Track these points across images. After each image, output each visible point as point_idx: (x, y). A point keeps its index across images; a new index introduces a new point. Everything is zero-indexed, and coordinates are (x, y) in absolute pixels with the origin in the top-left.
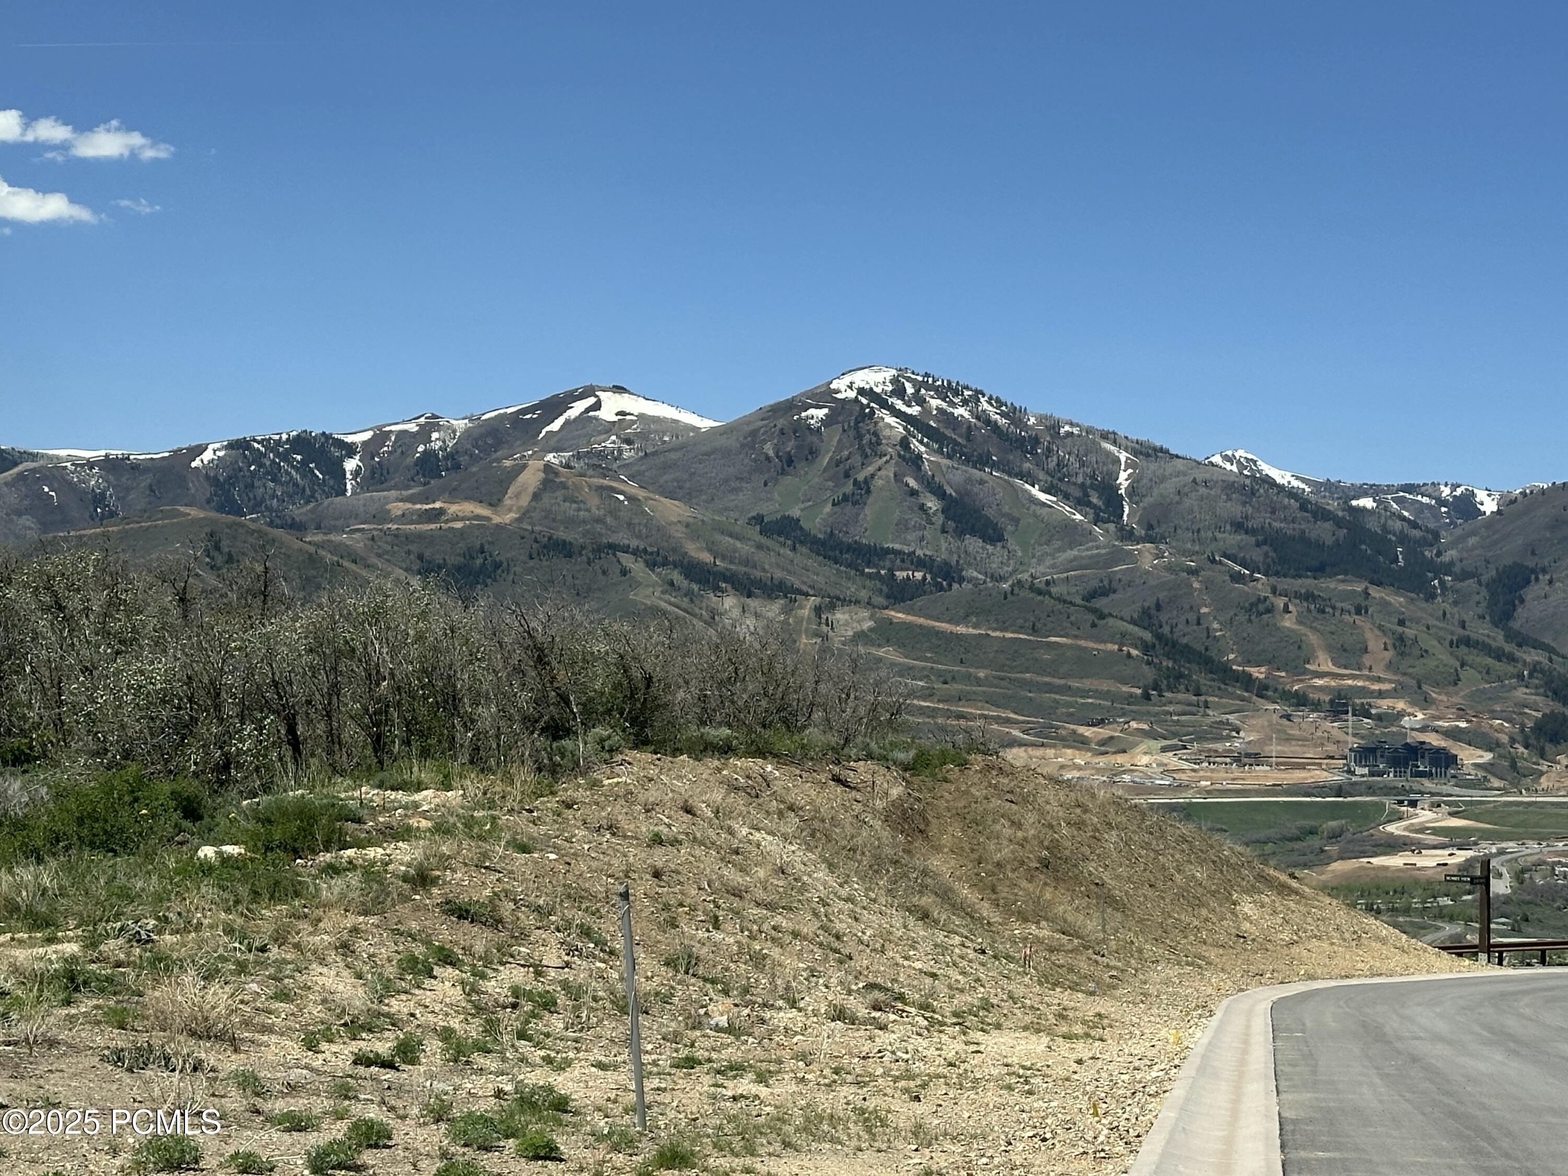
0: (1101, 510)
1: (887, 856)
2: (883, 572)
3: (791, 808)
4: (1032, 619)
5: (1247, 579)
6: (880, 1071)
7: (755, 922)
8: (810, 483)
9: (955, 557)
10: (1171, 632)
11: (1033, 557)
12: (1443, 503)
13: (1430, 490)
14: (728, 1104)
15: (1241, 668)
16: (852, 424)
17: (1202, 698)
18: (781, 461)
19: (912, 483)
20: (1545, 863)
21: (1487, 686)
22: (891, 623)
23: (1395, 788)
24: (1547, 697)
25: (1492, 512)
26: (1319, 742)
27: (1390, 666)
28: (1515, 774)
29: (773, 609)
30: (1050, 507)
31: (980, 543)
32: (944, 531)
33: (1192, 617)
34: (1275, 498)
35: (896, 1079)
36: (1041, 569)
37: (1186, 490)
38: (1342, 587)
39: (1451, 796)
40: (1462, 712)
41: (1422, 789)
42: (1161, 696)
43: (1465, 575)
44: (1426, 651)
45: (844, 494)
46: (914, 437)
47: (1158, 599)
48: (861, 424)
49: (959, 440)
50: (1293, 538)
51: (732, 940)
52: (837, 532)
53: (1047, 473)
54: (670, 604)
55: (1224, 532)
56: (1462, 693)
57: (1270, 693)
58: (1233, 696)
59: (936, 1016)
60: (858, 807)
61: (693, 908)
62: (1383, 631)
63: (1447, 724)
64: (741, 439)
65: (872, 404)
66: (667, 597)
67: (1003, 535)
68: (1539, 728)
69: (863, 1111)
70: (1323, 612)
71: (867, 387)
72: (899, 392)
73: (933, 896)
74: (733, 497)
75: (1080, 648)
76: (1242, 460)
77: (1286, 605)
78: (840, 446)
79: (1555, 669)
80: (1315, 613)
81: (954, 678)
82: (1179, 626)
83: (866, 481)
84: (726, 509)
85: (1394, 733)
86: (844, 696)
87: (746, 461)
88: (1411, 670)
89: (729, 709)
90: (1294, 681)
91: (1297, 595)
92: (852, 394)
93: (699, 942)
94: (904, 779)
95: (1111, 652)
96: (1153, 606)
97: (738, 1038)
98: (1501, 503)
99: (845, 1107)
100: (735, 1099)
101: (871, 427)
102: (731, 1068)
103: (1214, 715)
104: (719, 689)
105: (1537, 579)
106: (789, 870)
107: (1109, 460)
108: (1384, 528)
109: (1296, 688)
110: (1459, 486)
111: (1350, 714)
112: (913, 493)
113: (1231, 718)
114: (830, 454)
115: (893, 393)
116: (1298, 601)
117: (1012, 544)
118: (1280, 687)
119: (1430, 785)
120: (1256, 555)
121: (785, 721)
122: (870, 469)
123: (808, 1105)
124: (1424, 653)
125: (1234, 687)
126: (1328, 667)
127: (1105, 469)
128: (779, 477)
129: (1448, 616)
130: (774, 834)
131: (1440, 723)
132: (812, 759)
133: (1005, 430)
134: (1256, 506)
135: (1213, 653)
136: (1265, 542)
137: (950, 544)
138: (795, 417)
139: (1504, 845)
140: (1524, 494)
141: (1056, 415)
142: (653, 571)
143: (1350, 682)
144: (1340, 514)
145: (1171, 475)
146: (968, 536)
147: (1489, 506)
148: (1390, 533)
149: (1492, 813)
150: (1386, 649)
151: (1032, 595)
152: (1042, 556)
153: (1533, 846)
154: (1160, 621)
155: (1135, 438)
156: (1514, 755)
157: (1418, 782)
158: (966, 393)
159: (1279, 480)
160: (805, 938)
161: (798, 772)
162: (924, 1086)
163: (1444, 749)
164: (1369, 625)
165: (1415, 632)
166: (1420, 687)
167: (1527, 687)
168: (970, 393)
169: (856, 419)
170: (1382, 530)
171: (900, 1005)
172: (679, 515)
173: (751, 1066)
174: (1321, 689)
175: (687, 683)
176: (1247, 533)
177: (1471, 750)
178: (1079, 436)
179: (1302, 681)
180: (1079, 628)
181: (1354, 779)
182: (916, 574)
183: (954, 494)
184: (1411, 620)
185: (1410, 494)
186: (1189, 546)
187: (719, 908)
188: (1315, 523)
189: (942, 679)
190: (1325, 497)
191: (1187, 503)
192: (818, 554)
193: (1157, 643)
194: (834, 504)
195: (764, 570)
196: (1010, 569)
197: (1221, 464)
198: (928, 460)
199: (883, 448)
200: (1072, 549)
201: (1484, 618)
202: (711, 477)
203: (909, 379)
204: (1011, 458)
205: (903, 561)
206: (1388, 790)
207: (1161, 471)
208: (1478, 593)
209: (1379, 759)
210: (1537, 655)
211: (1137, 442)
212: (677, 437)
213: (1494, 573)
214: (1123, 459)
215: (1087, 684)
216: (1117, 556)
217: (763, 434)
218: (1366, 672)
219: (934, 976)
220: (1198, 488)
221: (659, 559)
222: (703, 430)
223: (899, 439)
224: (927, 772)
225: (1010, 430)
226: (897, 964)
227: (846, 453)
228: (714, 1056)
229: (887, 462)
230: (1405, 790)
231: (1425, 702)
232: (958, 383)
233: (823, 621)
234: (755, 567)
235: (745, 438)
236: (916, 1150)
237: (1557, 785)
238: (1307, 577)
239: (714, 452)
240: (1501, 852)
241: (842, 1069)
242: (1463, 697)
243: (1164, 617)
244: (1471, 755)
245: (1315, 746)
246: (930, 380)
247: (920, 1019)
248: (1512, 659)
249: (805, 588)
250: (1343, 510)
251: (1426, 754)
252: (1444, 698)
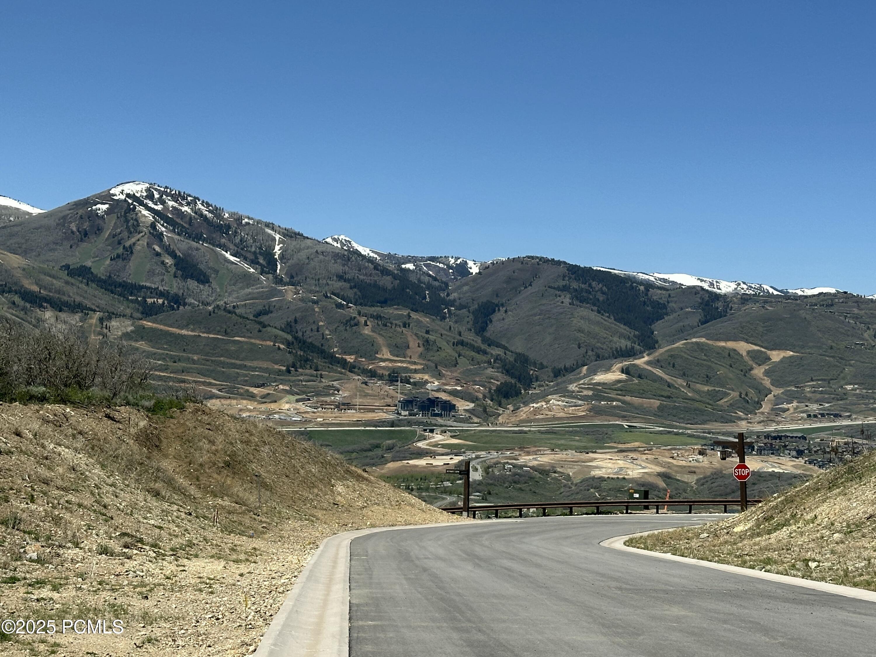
0: (265, 267)
1: (136, 460)
2: (139, 299)
3: (80, 433)
4: (225, 327)
5: (345, 307)
6: (126, 582)
7: (56, 498)
8: (98, 247)
9: (182, 291)
10: (303, 335)
11: (226, 292)
12: (451, 267)
13: (444, 260)
14: (34, 603)
15: (340, 356)
16: (123, 214)
17: (319, 373)
18: (80, 234)
19: (157, 248)
20: (500, 463)
21: (472, 367)
22: (144, 328)
23: (423, 422)
24: (503, 373)
25: (476, 273)
26: (382, 397)
27: (421, 356)
28: (486, 415)
29: (75, 319)
30: (237, 264)
31: (196, 283)
32: (175, 277)
33: (315, 327)
34: (361, 262)
35: (135, 587)
36: (230, 299)
37: (312, 256)
38: (396, 312)
39: (452, 427)
40: (458, 382)
41: (437, 423)
42: (296, 371)
43: (461, 307)
44: (440, 348)
45: (118, 254)
46: (159, 223)
47: (296, 317)
48: (128, 214)
49: (185, 225)
50: (370, 285)
51: (41, 509)
52: (113, 275)
53: (235, 245)
54: (13, 314)
55: (333, 280)
56: (459, 371)
57: (356, 370)
58: (336, 372)
59: (161, 551)
60: (120, 433)
61: (19, 491)
62: (418, 337)
63: (450, 388)
64: (57, 220)
65: (134, 203)
66: (11, 311)
67: (209, 280)
68: (499, 390)
69: (114, 605)
70: (386, 326)
71: (132, 193)
72: (150, 196)
73: (163, 483)
74: (51, 254)
75: (252, 344)
76: (343, 241)
77: (366, 322)
78: (115, 227)
79: (507, 358)
80: (381, 326)
81: (179, 360)
82: (307, 332)
83: (130, 247)
84: (47, 261)
85: (423, 393)
86: (114, 369)
87: (59, 234)
88: (432, 358)
89: (44, 375)
90: (369, 363)
91: (372, 316)
92: (123, 197)
93: (21, 510)
94: (147, 416)
95: (269, 346)
96: (293, 321)
97: (43, 565)
98: (481, 268)
99: (103, 603)
100: (38, 600)
101: (134, 216)
102: (38, 583)
103: (325, 382)
104: (39, 365)
105: (499, 310)
106: (78, 469)
107: (270, 239)
108: (419, 280)
109: (370, 367)
110: (459, 258)
111: (399, 382)
112: (158, 254)
113: (335, 383)
114: (110, 231)
115: (147, 197)
116: (372, 319)
117: (214, 285)
118: (361, 367)
119: (441, 421)
120: (350, 294)
121: (79, 384)
122: (133, 240)
123: (82, 603)
124: (439, 349)
125: (337, 366)
126: (388, 356)
127: (267, 244)
128: (80, 243)
129: (452, 329)
130: (69, 448)
131: (447, 387)
132: (94, 405)
133: (211, 220)
134: (351, 267)
135: (325, 348)
136: (355, 287)
137: (179, 284)
138: (89, 209)
139: (479, 453)
140: (493, 264)
141: (240, 213)
142: (2, 295)
143: (399, 364)
144: (396, 272)
145: (304, 247)
146: (189, 279)
147: (475, 270)
148: (422, 283)
149: (473, 436)
150: (419, 346)
151: (225, 314)
152: (231, 292)
153: (494, 454)
154: (297, 329)
155: (284, 227)
156: (485, 405)
157: (435, 419)
158: (189, 198)
159: (363, 253)
160: (85, 507)
161: (85, 412)
162: (151, 591)
163: (449, 401)
164: (410, 333)
165: (434, 338)
166: (437, 368)
167: (493, 368)
168: (192, 198)
169: (125, 211)
170: (418, 282)
171: (140, 545)
172: (19, 263)
173: (49, 581)
174: (384, 368)
175: (20, 360)
176: (345, 281)
177: (463, 402)
178: (253, 225)
179: (373, 363)
180: (251, 333)
181: (401, 417)
182: (159, 300)
183: (181, 255)
184: (432, 331)
185: (433, 262)
186: (313, 288)
187: (34, 490)
188: (382, 277)
189: (172, 360)
190: (387, 262)
191: (312, 264)
192: (102, 288)
193: (295, 341)
194: (111, 260)
195: (69, 296)
196: (213, 299)
197: (331, 243)
198: (166, 236)
199: (141, 228)
200: (248, 288)
201: (471, 330)
202: (38, 242)
203: (156, 190)
204: (214, 236)
205: (151, 293)
206: (419, 423)
207: (298, 246)
208: (468, 317)
209: (414, 406)
210: (499, 351)
211: (285, 230)
212: (18, 218)
213: (477, 306)
214: (277, 239)
215: (255, 364)
216: (273, 293)
217: (70, 218)
218: (408, 359)
219: (160, 528)
220: (319, 256)
221: (6, 289)
222: (34, 215)
223: (150, 223)
224: (162, 412)
225: (214, 220)
226: (139, 522)
227: (119, 230)
228: (28, 576)
229: (143, 236)
230: (428, 424)
231: (439, 376)
232: (184, 193)
233: (104, 326)
234: (64, 294)
235: (59, 220)
236: (144, 627)
237: (507, 421)
238: (377, 306)
239: (40, 227)
240: (477, 457)
241: (104, 582)
242: (459, 373)
243: (299, 327)
244: (463, 405)
245: (380, 399)
246: (168, 190)
247: (151, 553)
248: (485, 353)
249: (93, 307)
250: (398, 270)
251: (439, 404)
252: (449, 374)
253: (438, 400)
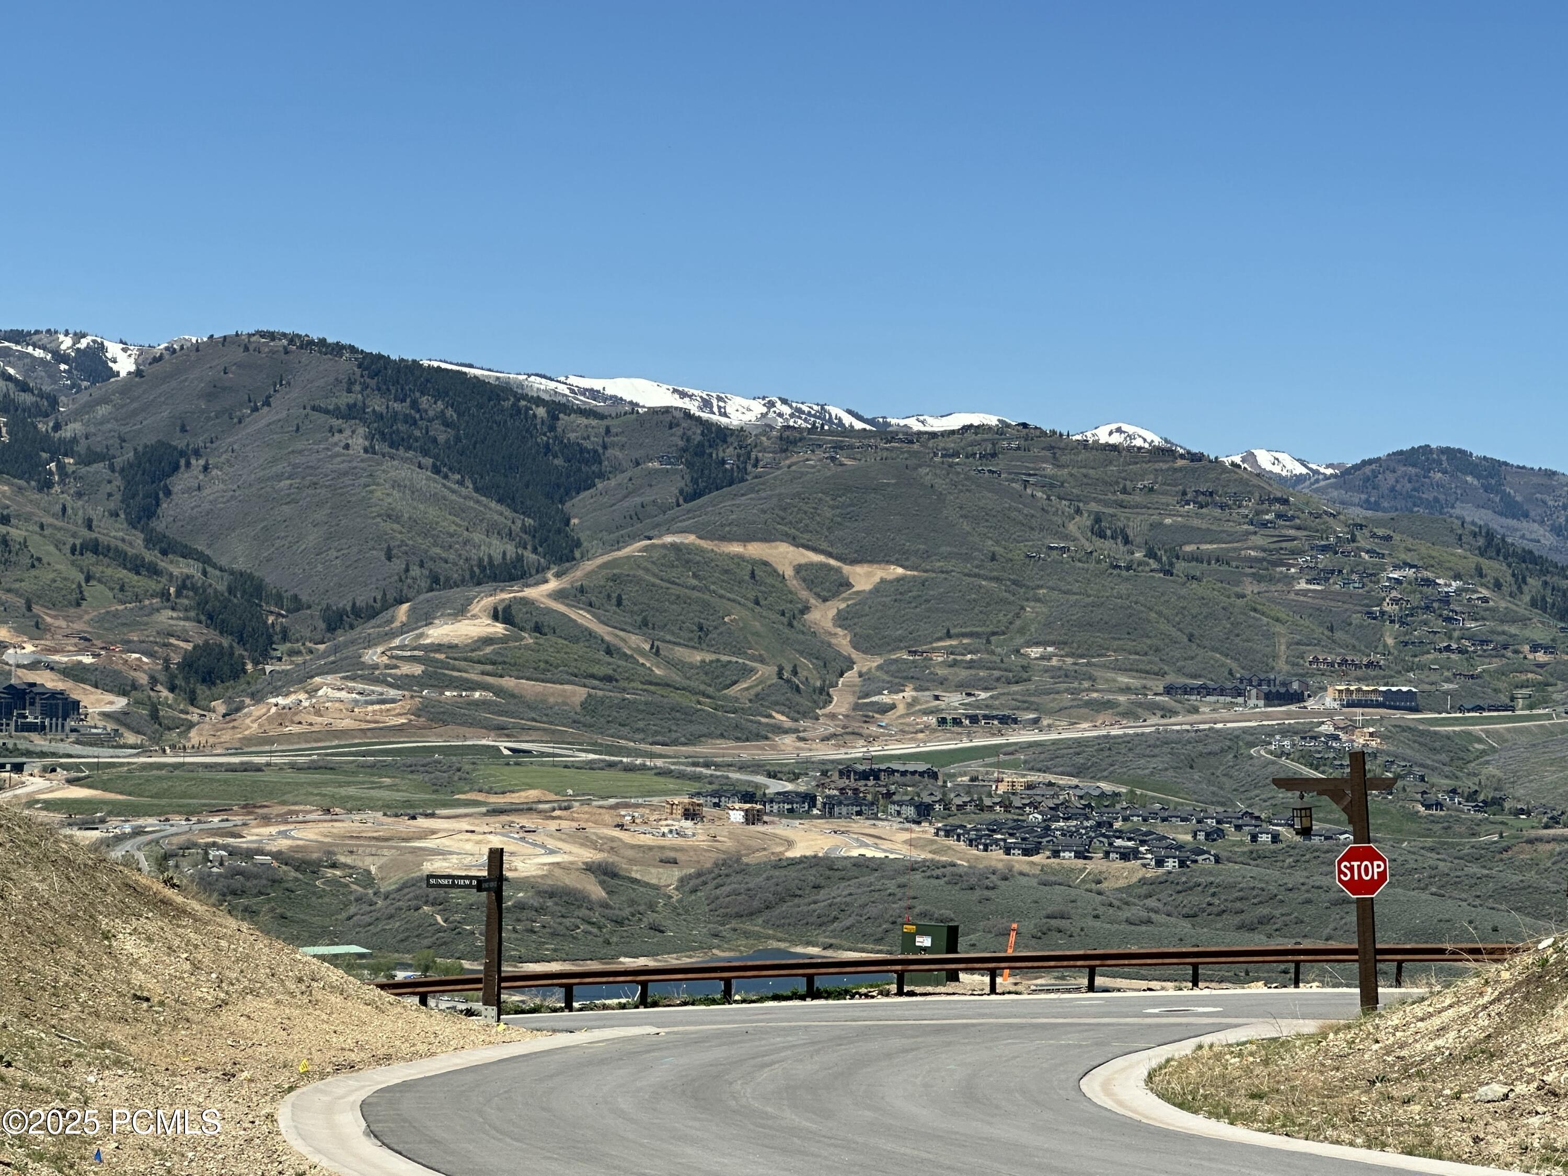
12: (64, 358)
13: (45, 340)
20: (195, 845)
21: (121, 607)
24: (200, 622)
25: (129, 373)
28: (157, 726)
39: (70, 756)
40: (87, 643)
41: (32, 748)
43: (91, 458)
44: (39, 560)
56: (86, 617)
63: (65, 659)
68: (188, 664)
79: (210, 585)
88: (17, 585)
98: (140, 361)
105: (188, 465)
110: (84, 336)
119: (43, 742)
124: (36, 562)
129: (69, 511)
131: (57, 658)
139: (141, 822)
140: (170, 350)
147: (124, 365)
149: (126, 778)
153: (179, 822)
156: (155, 700)
157: (25, 738)
163: (62, 692)
165: (24, 533)
166: (29, 609)
167: (173, 609)
177: (98, 694)
184: (18, 516)
185: (17, 343)
201: (117, 515)
208: (110, 482)
210: (188, 565)
213: (131, 454)
230: (7, 749)
231: (37, 629)
237: (211, 740)
240: (138, 832)
242: (87, 623)
244: (98, 701)
248: (154, 571)
251: (37, 700)
252: (63, 624)
253: (35, 690)
